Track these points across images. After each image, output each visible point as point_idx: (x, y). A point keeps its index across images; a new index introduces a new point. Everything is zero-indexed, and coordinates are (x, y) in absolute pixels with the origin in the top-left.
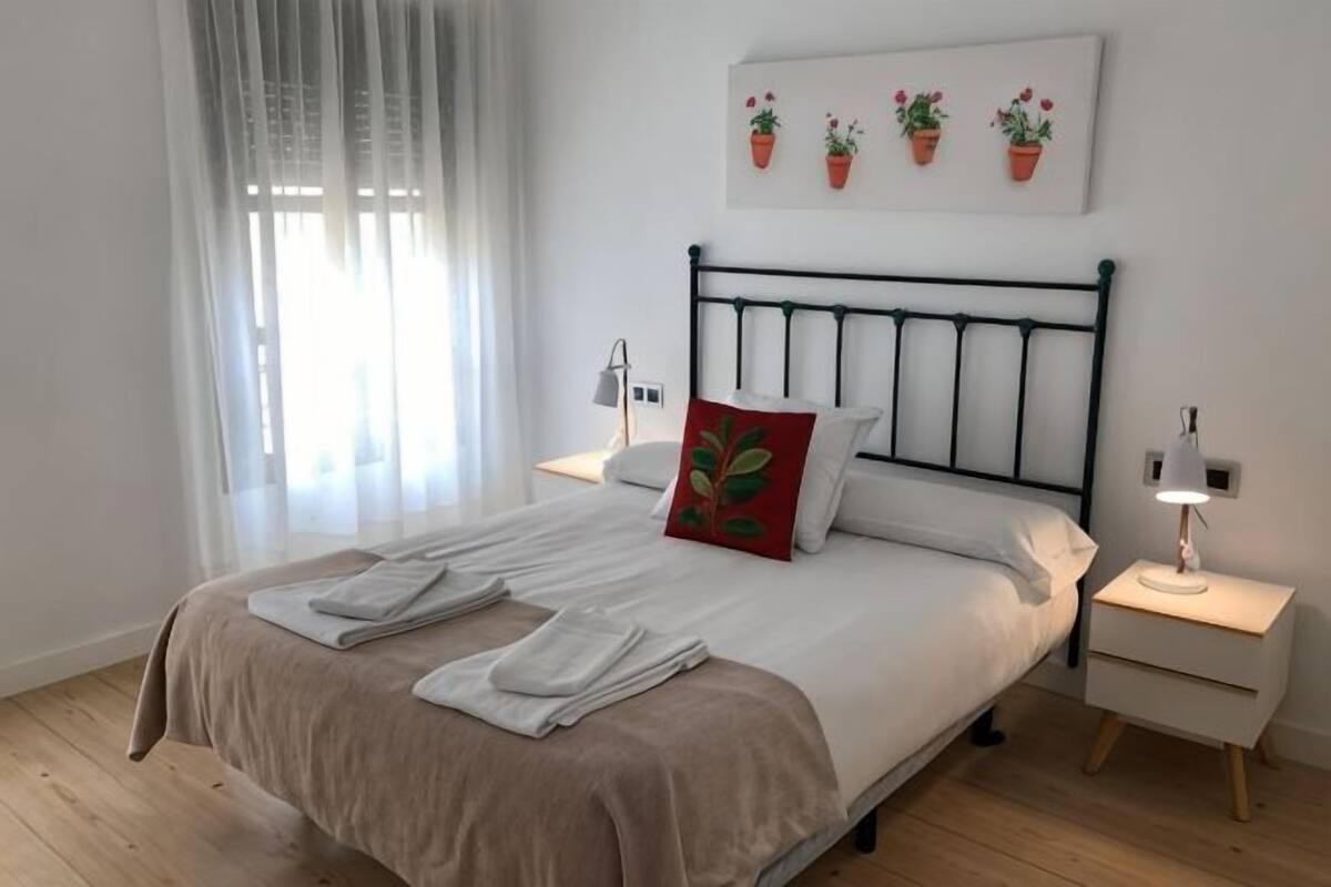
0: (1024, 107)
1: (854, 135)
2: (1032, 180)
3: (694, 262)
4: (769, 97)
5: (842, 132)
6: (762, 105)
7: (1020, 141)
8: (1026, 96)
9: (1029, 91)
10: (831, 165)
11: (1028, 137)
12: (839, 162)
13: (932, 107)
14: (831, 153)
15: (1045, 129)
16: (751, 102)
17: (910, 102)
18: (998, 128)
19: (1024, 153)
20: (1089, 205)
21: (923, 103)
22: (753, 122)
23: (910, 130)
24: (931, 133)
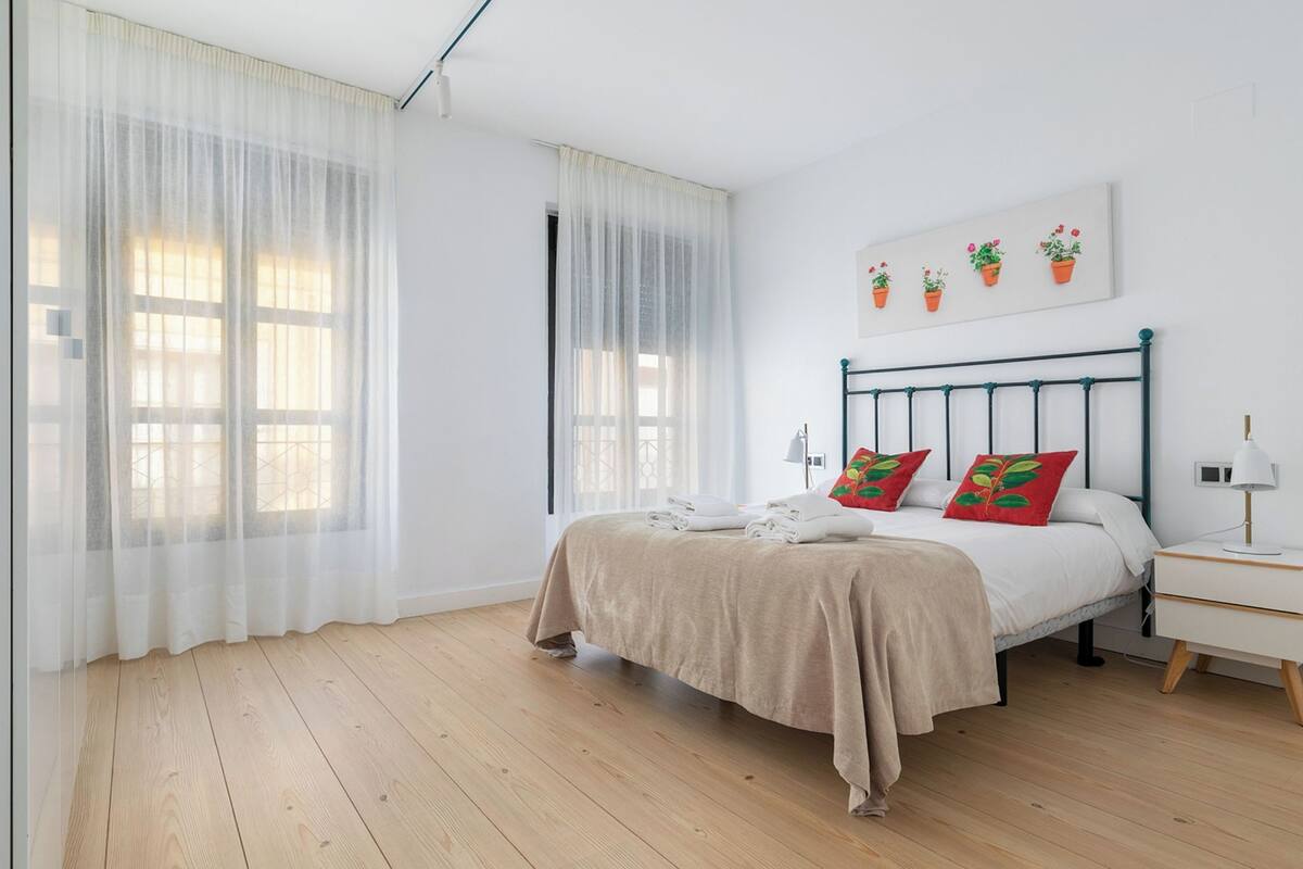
0: (1059, 237)
1: (942, 277)
2: (1071, 282)
3: (845, 370)
4: (883, 265)
5: (933, 278)
6: (879, 271)
7: (1059, 259)
8: (1060, 230)
9: (1061, 227)
10: (927, 298)
11: (1064, 255)
12: (933, 296)
13: (993, 252)
14: (928, 291)
15: (1076, 249)
16: (872, 270)
17: (978, 249)
18: (1042, 253)
19: (1062, 266)
20: (1116, 291)
21: (987, 248)
22: (874, 281)
23: (980, 267)
24: (995, 265)
